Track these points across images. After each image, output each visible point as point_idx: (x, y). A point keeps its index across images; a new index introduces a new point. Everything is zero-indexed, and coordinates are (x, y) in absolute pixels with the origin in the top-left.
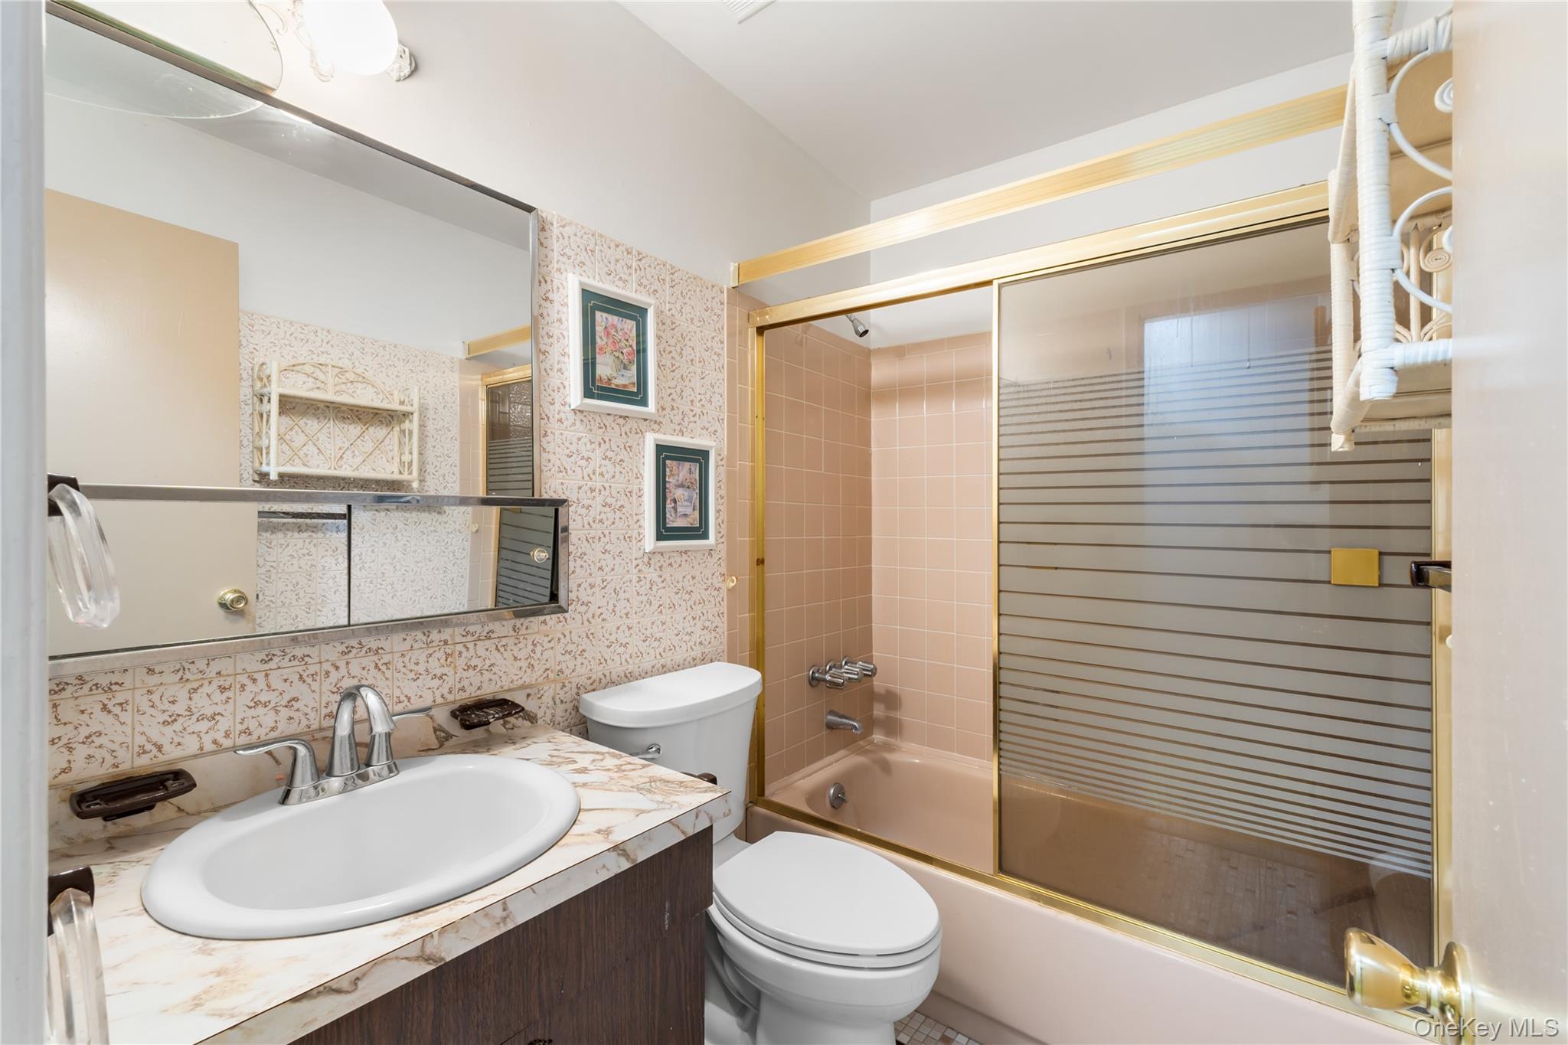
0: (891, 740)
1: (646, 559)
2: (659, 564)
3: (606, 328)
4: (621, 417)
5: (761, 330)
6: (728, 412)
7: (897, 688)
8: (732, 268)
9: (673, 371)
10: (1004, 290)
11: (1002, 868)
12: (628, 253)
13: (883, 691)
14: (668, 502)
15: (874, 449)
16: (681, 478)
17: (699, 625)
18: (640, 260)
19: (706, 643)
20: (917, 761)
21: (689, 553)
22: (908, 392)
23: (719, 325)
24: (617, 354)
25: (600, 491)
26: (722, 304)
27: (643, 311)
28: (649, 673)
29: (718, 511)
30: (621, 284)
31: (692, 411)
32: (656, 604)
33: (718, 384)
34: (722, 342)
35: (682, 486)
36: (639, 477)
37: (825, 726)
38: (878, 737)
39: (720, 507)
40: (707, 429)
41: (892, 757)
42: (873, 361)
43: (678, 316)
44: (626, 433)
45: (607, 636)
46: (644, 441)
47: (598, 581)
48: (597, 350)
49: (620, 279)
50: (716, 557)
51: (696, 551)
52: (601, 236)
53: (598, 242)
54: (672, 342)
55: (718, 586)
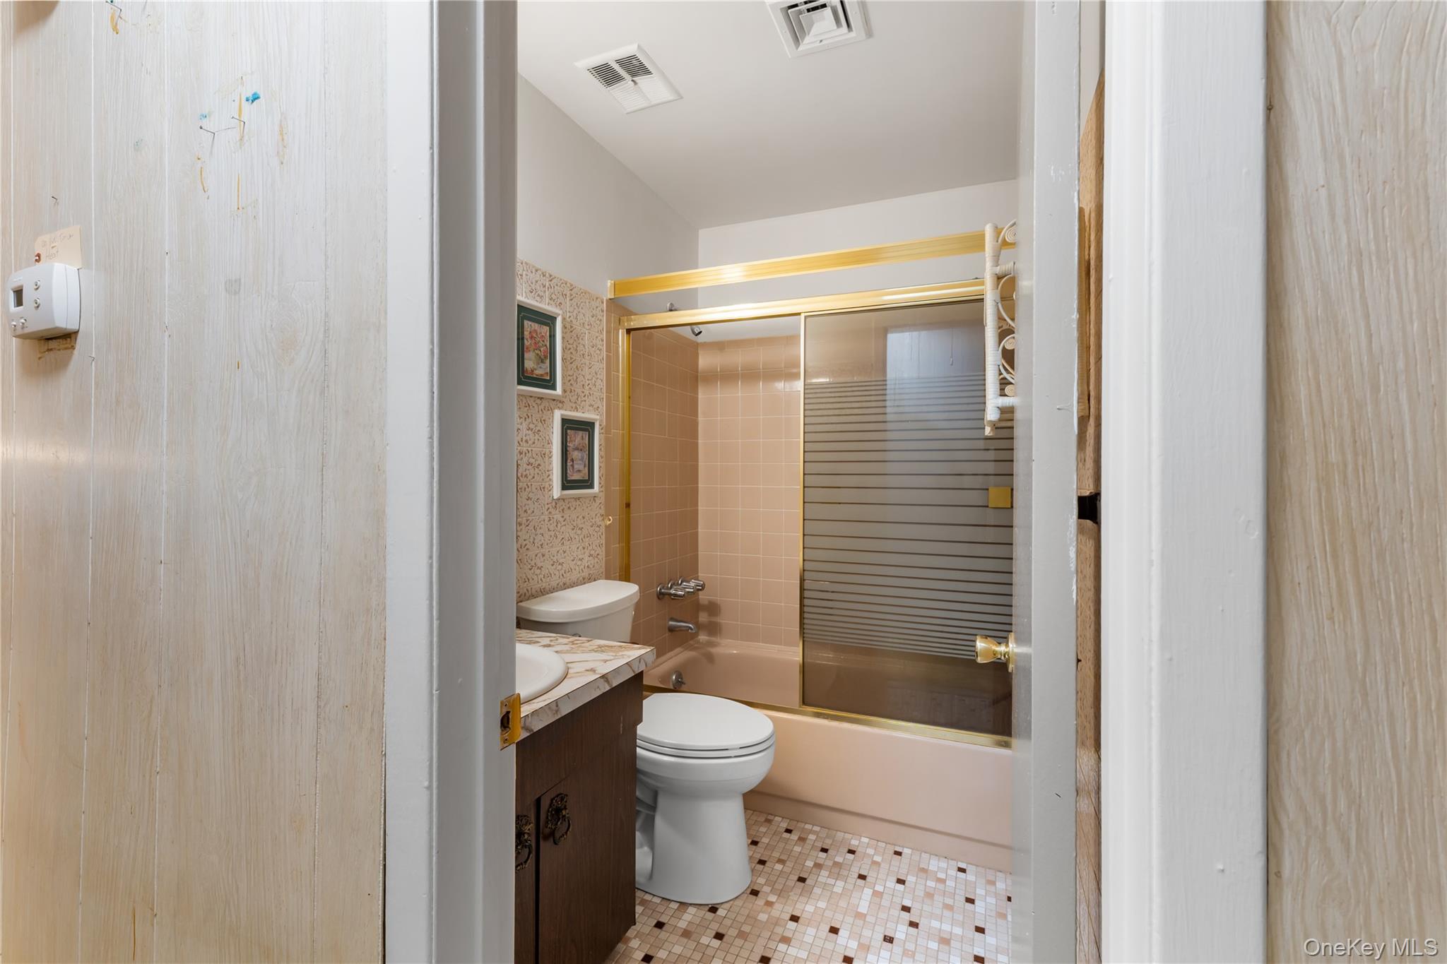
0: (713, 639)
1: (554, 504)
2: (562, 508)
3: (530, 332)
4: (538, 398)
5: (629, 331)
6: (606, 393)
7: (718, 599)
8: (609, 284)
9: (571, 363)
10: (808, 320)
11: (804, 702)
12: (544, 276)
13: (706, 603)
14: (569, 461)
15: (701, 419)
16: (577, 443)
17: (587, 554)
18: (551, 281)
19: (591, 566)
20: (735, 652)
21: (581, 500)
22: (727, 376)
23: (600, 328)
24: (537, 352)
25: (526, 453)
26: (603, 311)
27: (553, 319)
28: (556, 589)
29: (600, 467)
30: (538, 298)
31: (583, 392)
32: (560, 537)
33: (600, 372)
34: (603, 341)
35: (577, 449)
36: (550, 442)
37: (667, 630)
38: (703, 637)
39: (601, 465)
40: (593, 406)
41: (714, 650)
42: (701, 352)
43: (574, 321)
44: (542, 410)
45: (529, 561)
46: (553, 416)
47: (524, 521)
48: (525, 349)
49: (538, 295)
50: (598, 501)
51: (585, 498)
52: (526, 263)
53: (525, 268)
54: (571, 341)
55: (599, 524)
